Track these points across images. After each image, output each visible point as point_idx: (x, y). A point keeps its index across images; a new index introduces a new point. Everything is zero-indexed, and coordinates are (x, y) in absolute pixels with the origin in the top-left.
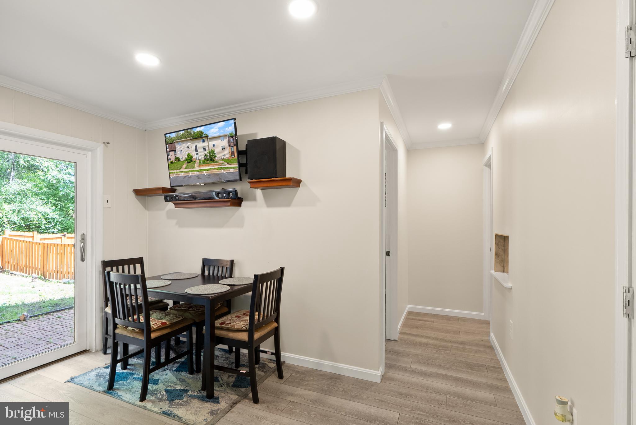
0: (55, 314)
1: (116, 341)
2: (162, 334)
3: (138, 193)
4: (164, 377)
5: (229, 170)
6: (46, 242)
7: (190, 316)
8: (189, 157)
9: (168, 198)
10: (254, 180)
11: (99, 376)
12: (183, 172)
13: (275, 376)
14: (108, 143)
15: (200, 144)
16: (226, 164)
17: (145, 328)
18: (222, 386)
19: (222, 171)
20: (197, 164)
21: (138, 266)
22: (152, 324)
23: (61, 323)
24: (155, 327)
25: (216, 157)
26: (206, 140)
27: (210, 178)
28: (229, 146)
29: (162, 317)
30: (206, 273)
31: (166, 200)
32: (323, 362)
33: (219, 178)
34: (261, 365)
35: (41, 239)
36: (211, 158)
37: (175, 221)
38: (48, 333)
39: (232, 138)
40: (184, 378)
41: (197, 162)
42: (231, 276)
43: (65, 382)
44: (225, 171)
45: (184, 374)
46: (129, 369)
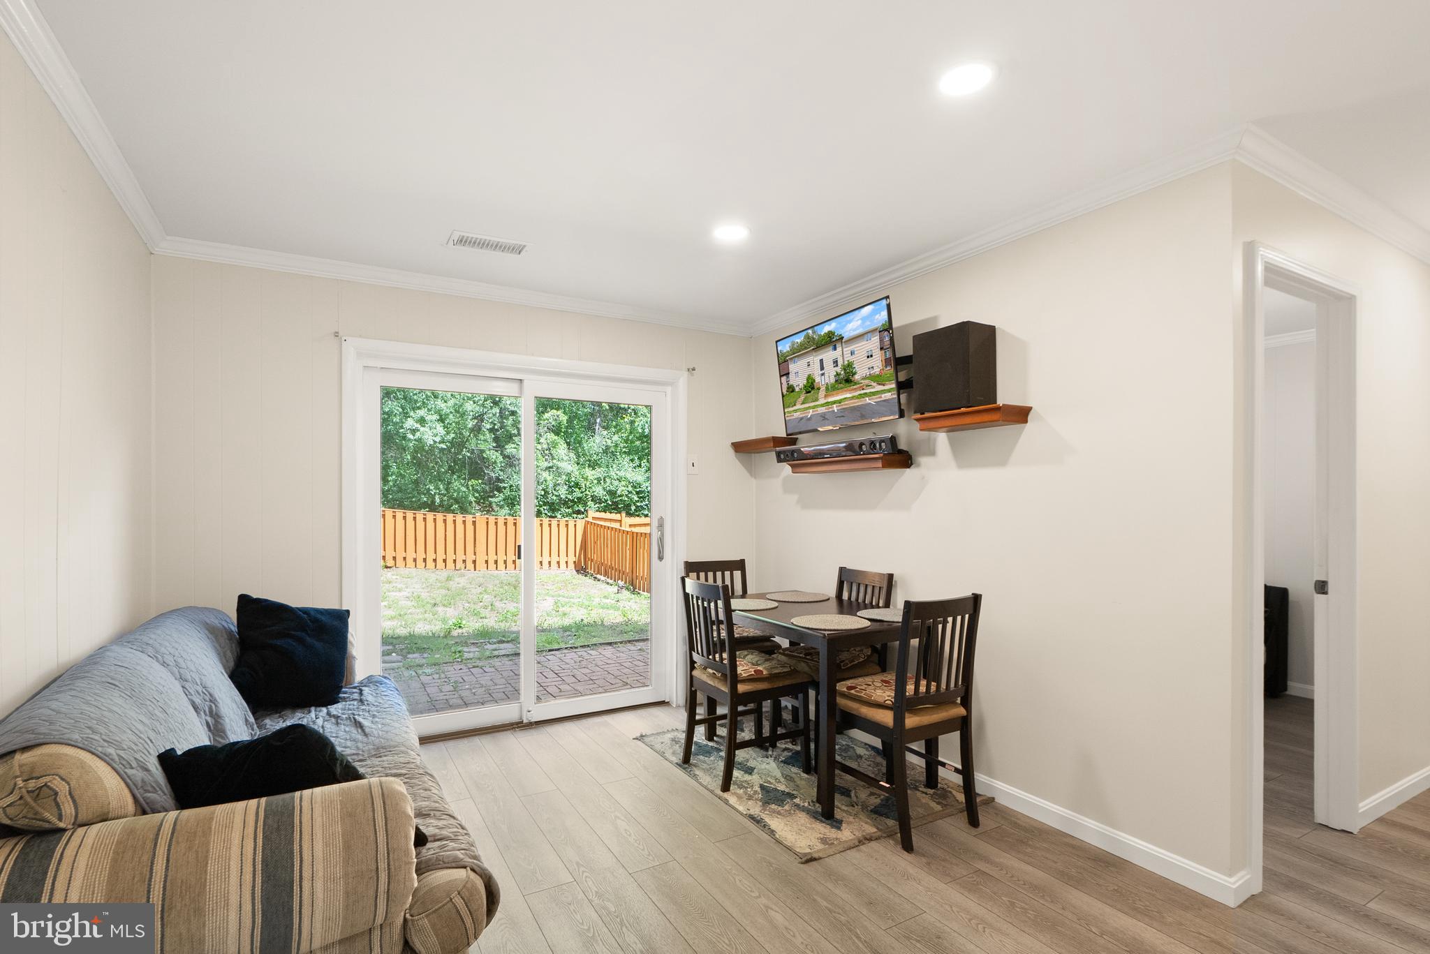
0: (637, 644)
1: (693, 689)
2: (755, 689)
3: (741, 448)
4: (764, 766)
5: (881, 397)
6: (636, 530)
7: (806, 669)
8: (810, 381)
9: (782, 456)
10: (927, 415)
11: (675, 741)
12: (801, 410)
13: (963, 819)
14: (694, 369)
15: (828, 355)
16: (875, 384)
17: (728, 673)
18: (853, 806)
19: (867, 400)
20: (822, 393)
21: (737, 574)
22: (740, 670)
23: (643, 658)
24: (744, 675)
25: (855, 373)
26: (838, 345)
27: (843, 416)
28: (881, 349)
29: (759, 662)
30: (845, 596)
31: (780, 461)
32: (1081, 819)
33: (861, 414)
34: (939, 792)
35: (630, 526)
36: (847, 379)
37: (795, 497)
38: (626, 671)
39: (886, 333)
40: (794, 775)
41: (823, 388)
42: (887, 605)
43: (634, 739)
44: (873, 399)
45: (795, 770)
46: (716, 742)
